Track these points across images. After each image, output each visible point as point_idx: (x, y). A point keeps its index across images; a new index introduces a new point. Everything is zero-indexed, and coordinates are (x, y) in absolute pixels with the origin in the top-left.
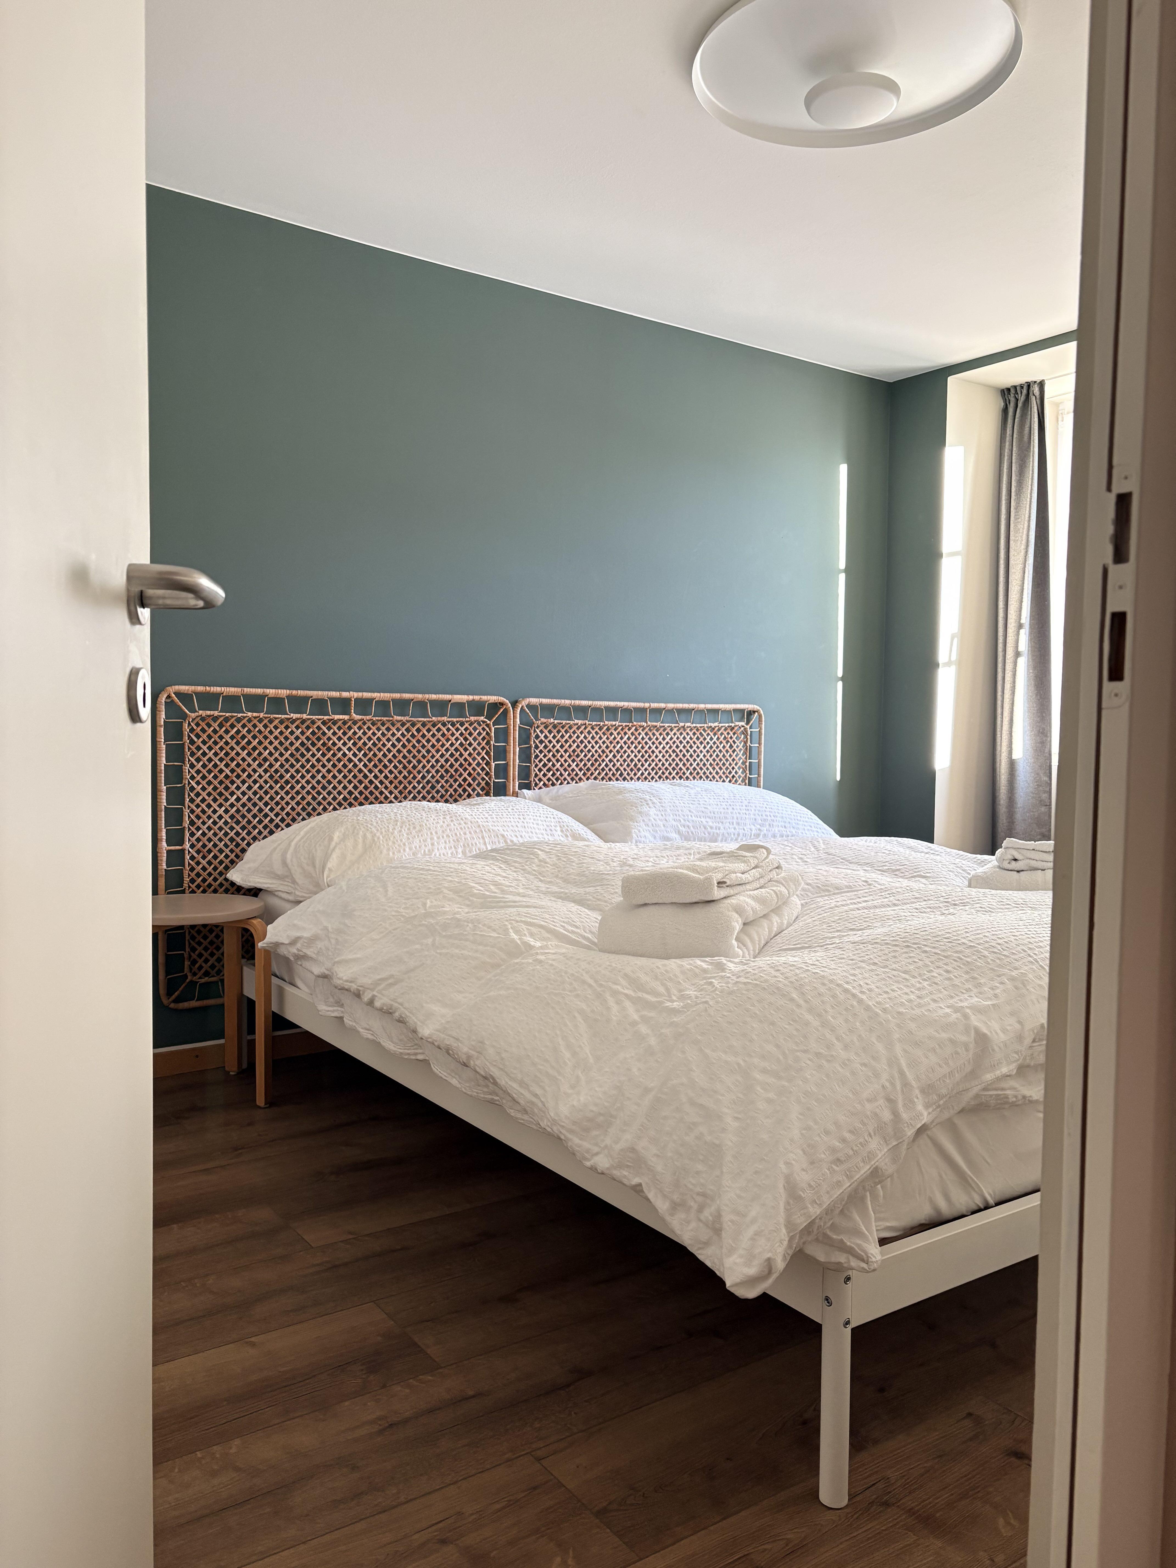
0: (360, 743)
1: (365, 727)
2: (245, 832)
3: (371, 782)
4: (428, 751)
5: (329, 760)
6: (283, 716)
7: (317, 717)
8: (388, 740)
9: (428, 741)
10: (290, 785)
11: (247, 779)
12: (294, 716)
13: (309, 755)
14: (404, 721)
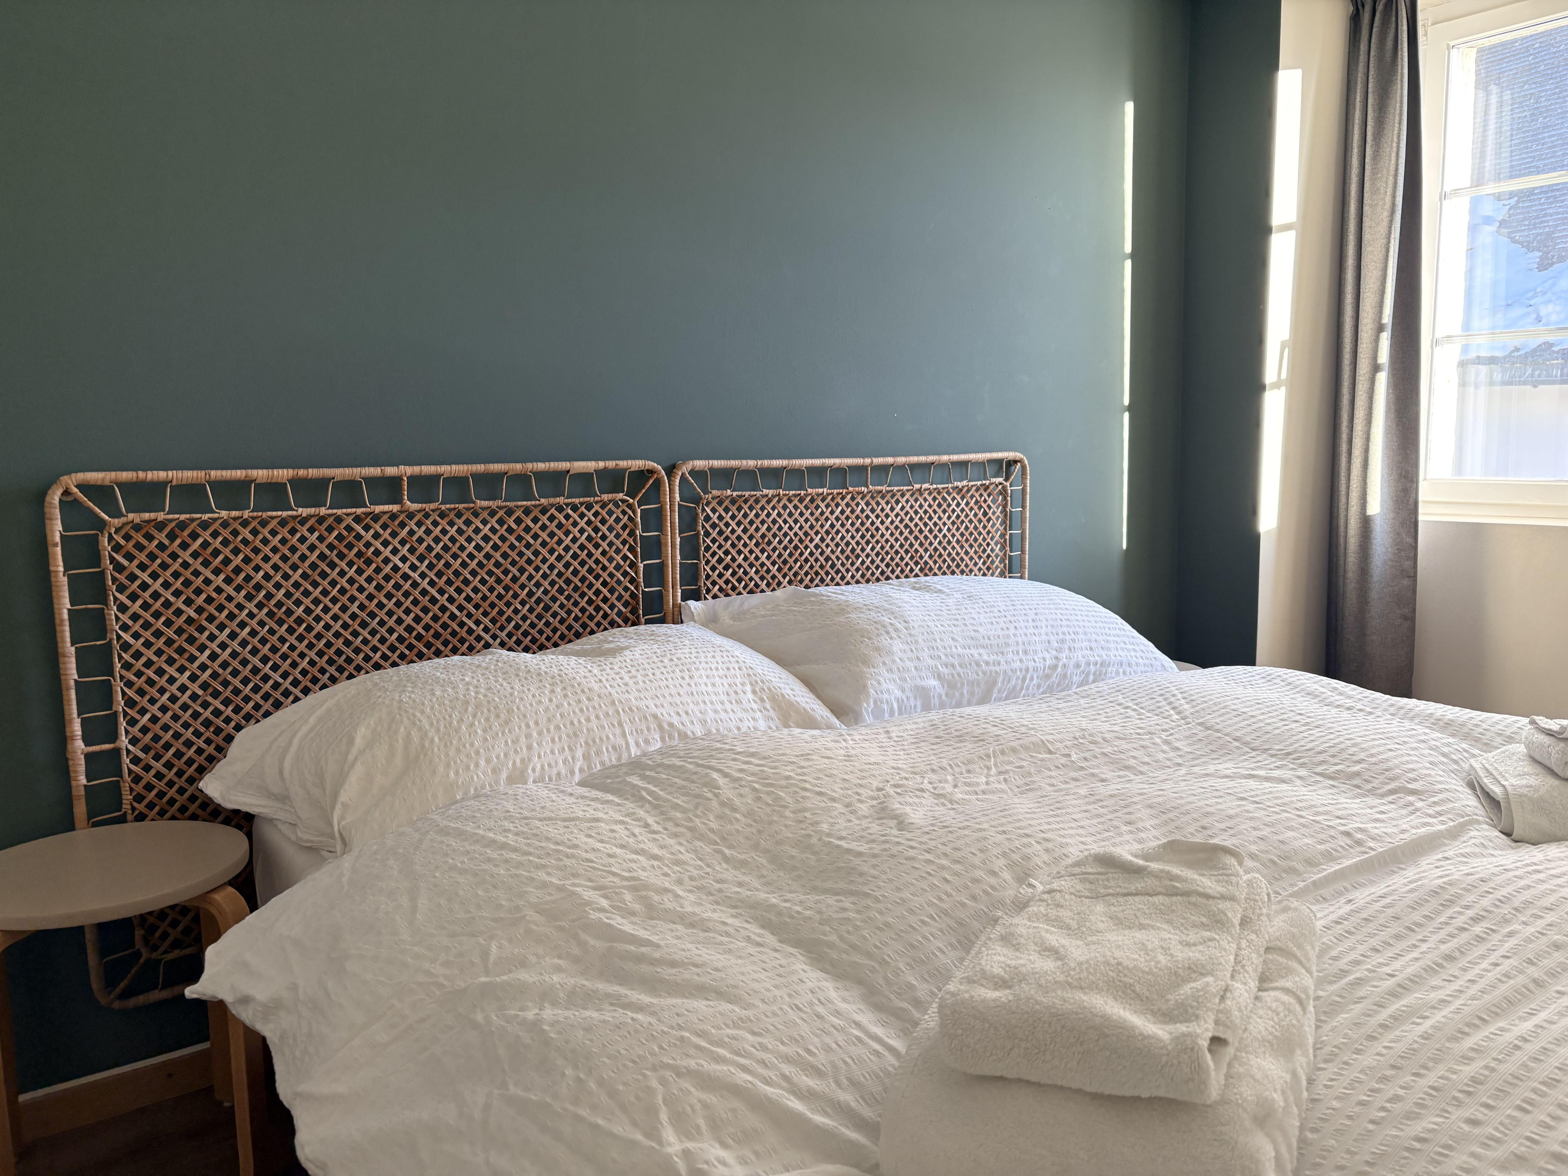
0: (422, 549)
1: (428, 522)
2: (231, 708)
3: (443, 609)
4: (536, 553)
5: (369, 580)
6: (285, 514)
7: (344, 511)
8: (469, 540)
9: (536, 537)
10: (304, 625)
11: (227, 622)
12: (304, 512)
13: (334, 574)
14: (494, 507)
